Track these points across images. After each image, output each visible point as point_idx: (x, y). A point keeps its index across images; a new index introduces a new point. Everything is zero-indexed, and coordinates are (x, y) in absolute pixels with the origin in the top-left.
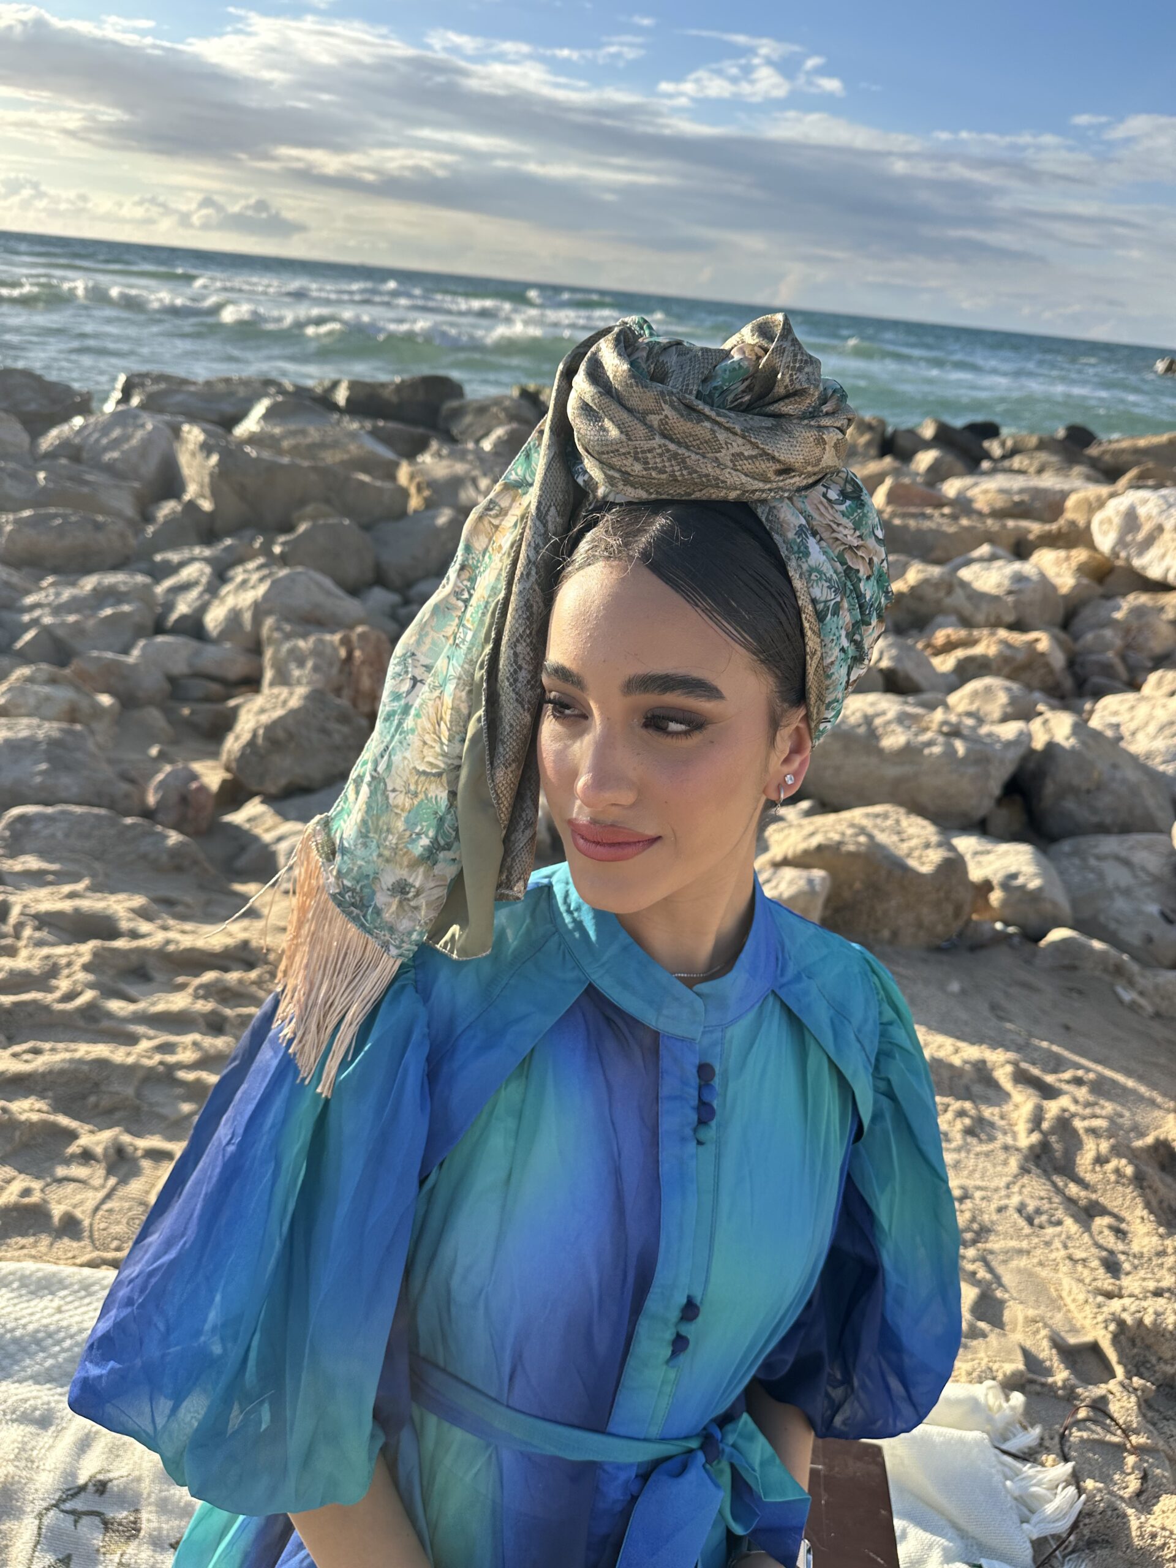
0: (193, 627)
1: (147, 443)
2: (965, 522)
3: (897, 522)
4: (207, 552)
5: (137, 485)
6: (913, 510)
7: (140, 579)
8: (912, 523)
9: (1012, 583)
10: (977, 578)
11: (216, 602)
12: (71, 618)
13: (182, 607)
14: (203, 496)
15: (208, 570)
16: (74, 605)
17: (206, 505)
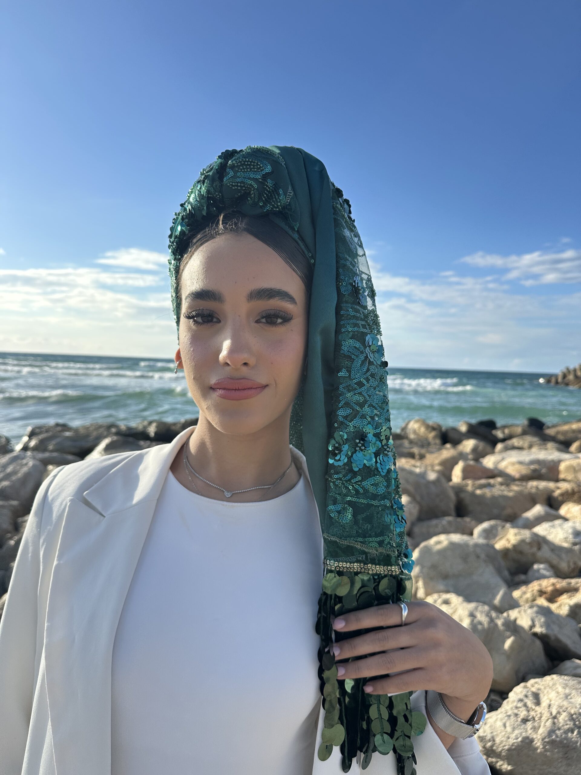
2: (515, 488)
3: (478, 492)
6: (483, 481)
8: (488, 492)
9: (575, 538)
10: (550, 533)
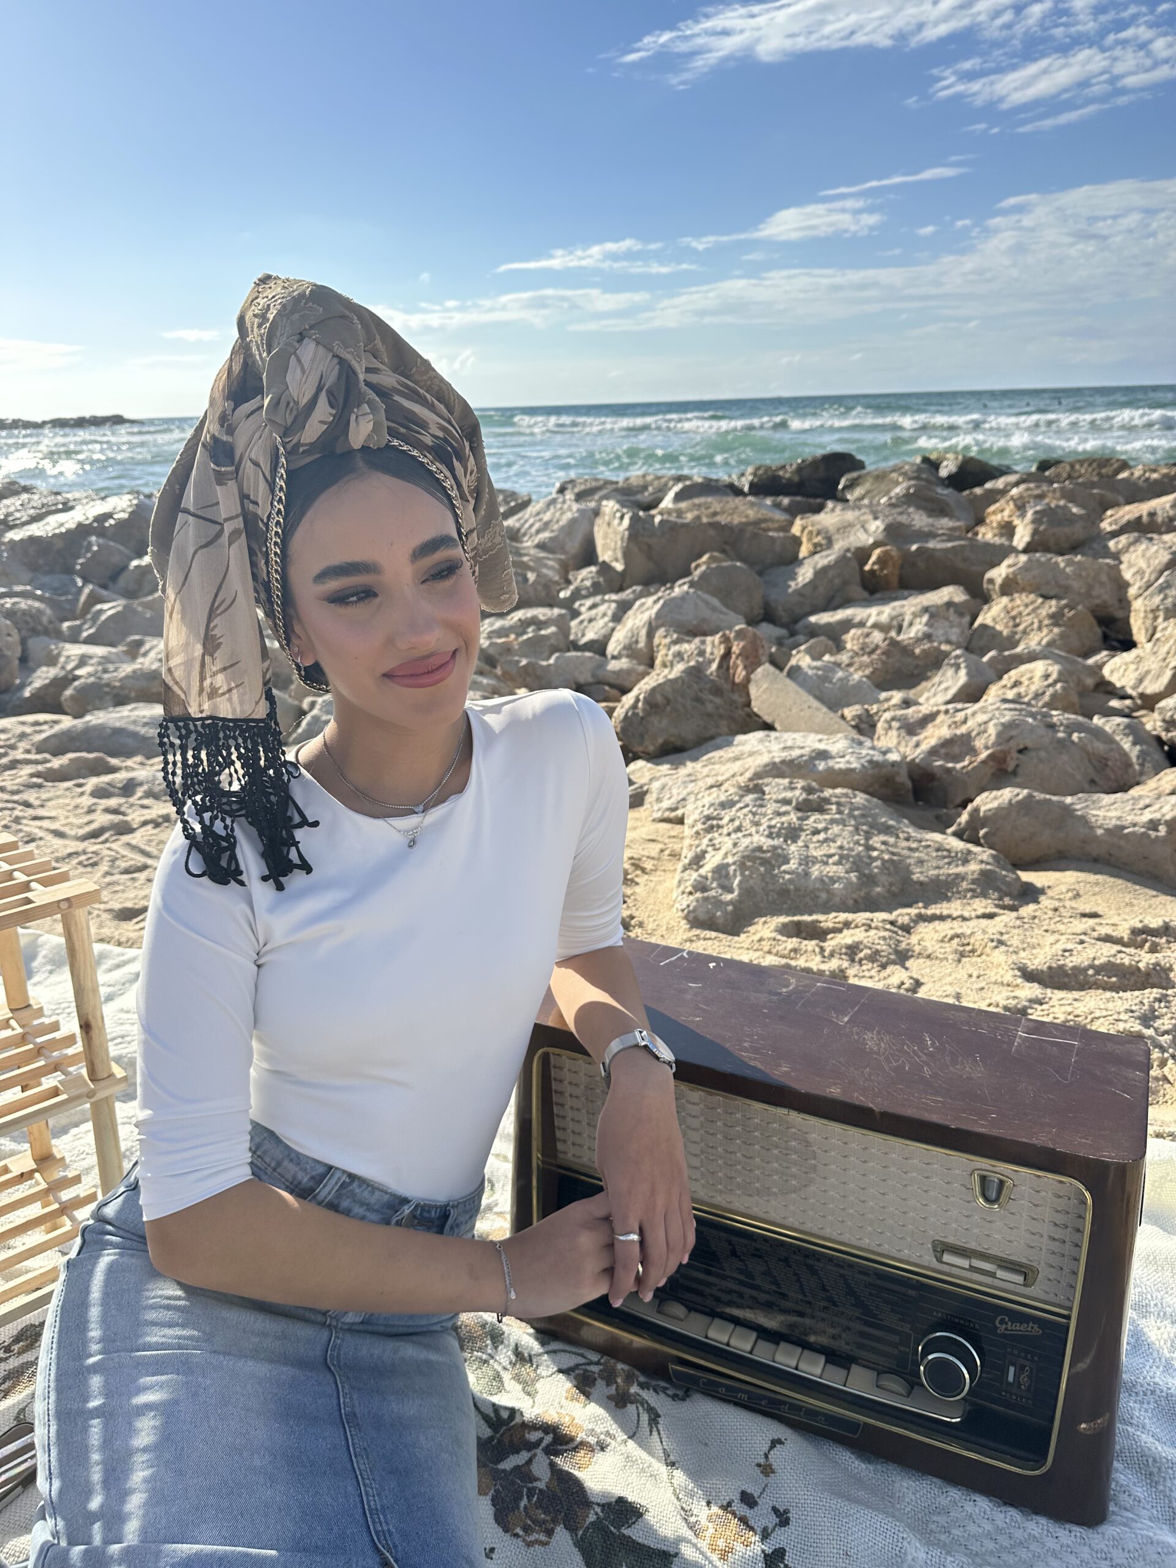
0: (599, 647)
1: (573, 522)
4: (614, 597)
5: (563, 557)
7: (556, 611)
11: (619, 627)
12: (500, 641)
13: (590, 635)
14: (617, 560)
15: (614, 605)
16: (502, 632)
17: (619, 567)
